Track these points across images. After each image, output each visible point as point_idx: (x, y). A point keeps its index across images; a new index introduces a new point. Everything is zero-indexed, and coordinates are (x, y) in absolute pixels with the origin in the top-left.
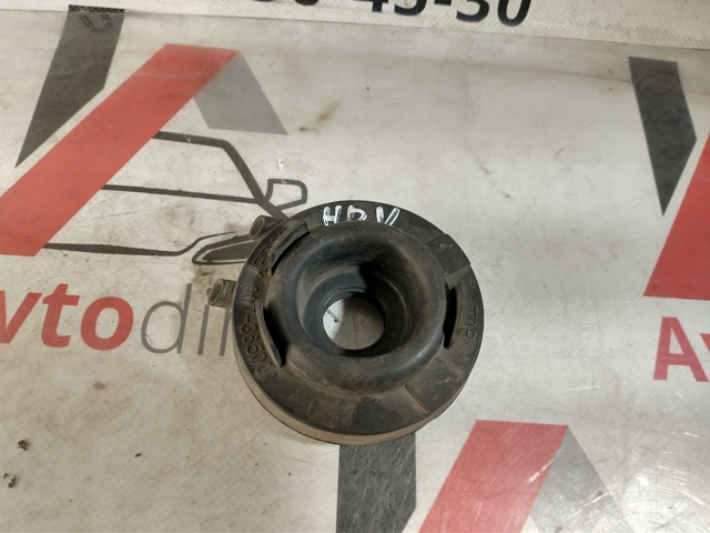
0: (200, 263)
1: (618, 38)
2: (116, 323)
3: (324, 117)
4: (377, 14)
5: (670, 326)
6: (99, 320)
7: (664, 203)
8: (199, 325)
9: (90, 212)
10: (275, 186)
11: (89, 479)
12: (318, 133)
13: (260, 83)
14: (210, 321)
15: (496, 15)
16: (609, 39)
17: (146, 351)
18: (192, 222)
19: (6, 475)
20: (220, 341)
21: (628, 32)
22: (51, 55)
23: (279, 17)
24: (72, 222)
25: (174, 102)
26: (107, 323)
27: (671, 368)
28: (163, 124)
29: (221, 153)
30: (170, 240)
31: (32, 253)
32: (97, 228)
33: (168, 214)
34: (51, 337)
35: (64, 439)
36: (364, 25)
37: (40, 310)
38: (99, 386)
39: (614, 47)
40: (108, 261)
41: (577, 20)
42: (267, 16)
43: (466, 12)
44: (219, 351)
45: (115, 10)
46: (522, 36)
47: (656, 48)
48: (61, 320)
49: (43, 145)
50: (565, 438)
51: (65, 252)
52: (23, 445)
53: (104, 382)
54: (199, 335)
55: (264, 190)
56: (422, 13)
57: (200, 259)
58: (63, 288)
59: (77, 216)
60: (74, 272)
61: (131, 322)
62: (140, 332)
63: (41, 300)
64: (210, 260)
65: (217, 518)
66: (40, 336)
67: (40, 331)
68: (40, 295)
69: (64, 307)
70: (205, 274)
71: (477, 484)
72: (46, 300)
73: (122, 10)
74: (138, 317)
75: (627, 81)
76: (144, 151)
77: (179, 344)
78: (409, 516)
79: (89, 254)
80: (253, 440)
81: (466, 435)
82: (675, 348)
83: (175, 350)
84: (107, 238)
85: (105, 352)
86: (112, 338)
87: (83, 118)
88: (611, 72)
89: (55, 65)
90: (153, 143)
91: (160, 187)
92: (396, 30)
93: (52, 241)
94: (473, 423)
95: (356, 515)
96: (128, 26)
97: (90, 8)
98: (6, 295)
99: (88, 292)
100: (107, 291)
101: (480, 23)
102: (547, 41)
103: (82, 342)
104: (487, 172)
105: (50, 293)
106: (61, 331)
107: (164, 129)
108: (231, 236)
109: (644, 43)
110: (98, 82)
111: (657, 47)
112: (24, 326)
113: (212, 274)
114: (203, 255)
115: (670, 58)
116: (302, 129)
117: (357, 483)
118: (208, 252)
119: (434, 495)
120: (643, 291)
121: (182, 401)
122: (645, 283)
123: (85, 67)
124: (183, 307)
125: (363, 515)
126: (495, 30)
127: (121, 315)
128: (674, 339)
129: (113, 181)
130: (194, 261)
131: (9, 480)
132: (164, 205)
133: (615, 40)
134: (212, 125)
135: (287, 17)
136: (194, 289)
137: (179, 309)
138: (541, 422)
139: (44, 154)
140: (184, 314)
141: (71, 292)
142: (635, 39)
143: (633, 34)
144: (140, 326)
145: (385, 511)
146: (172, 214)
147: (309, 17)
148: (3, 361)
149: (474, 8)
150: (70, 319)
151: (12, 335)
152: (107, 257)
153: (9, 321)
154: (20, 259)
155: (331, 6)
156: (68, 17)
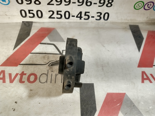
0: (50, 66)
1: (127, 21)
2: (34, 78)
4: (81, 20)
5: (143, 73)
6: (30, 78)
8: (50, 78)
9: (28, 58)
10: (64, 51)
11: (29, 109)
14: (53, 77)
15: (103, 19)
16: (125, 22)
17: (40, 83)
18: (48, 59)
19: (13, 109)
20: (55, 80)
22: (19, 30)
23: (62, 22)
24: (24, 60)
27: (145, 81)
28: (41, 41)
29: (53, 46)
30: (44, 62)
31: (17, 66)
32: (30, 61)
33: (43, 57)
35: (24, 101)
36: (78, 22)
39: (126, 23)
40: (32, 67)
42: (60, 21)
43: (97, 19)
44: (55, 82)
45: (31, 22)
46: (108, 22)
47: (134, 23)
48: (23, 78)
50: (125, 95)
51: (23, 65)
52: (16, 102)
53: (32, 89)
54: (50, 79)
55: (62, 52)
56: (89, 19)
57: (50, 65)
58: (23, 72)
60: (25, 69)
61: (37, 78)
62: (39, 80)
63: (19, 75)
64: (52, 65)
65: (56, 115)
66: (19, 81)
67: (19, 80)
69: (24, 76)
70: (51, 68)
71: (109, 105)
72: (20, 75)
73: (32, 22)
74: (38, 77)
75: (129, 29)
76: (38, 46)
77: (47, 81)
78: (96, 112)
79: (28, 66)
80: (62, 99)
81: (105, 96)
82: (145, 77)
83: (46, 82)
84: (32, 62)
86: (33, 81)
87: (26, 41)
88: (126, 28)
89: (20, 32)
90: (40, 45)
91: (41, 52)
92: (84, 23)
94: (107, 93)
95: (85, 113)
96: (34, 24)
97: (26, 22)
98: (12, 74)
99: (28, 72)
100: (32, 72)
101: (100, 21)
102: (113, 23)
103: (27, 82)
104: (104, 47)
105: (21, 73)
106: (23, 80)
107: (42, 42)
108: (56, 61)
109: (131, 22)
110: (29, 35)
112: (16, 80)
113: (52, 68)
114: (50, 64)
115: (137, 24)
117: (84, 106)
118: (51, 64)
119: (100, 108)
120: (137, 66)
121: (48, 92)
122: (137, 65)
123: (26, 32)
124: (47, 74)
125: (86, 113)
126: (103, 22)
127: (35, 76)
128: (144, 75)
130: (49, 66)
131: (13, 110)
132: (43, 56)
134: (51, 41)
135: (64, 21)
136: (49, 71)
137: (46, 75)
138: (120, 92)
139: (18, 48)
140: (47, 76)
141: (25, 73)
142: (130, 21)
144: (39, 78)
145: (90, 111)
146: (44, 57)
147: (68, 21)
148: (11, 86)
149: (99, 18)
150: (25, 78)
151: (13, 81)
152: (32, 66)
153: (12, 79)
154: (14, 67)
155: (72, 19)
156: (22, 24)
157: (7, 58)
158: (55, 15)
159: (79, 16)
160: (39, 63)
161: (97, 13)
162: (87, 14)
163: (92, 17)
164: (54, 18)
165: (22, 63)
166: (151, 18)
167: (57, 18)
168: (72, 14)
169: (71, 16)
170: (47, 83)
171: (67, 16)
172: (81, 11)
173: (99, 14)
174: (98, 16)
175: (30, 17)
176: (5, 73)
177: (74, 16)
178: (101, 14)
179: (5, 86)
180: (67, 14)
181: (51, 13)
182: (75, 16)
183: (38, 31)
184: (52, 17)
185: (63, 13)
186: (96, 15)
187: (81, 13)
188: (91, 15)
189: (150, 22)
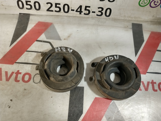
1: (130, 19)
2: (28, 78)
3: (69, 37)
4: (80, 15)
6: (25, 77)
7: (136, 54)
9: (24, 56)
11: (23, 107)
12: (68, 40)
13: (57, 29)
15: (104, 15)
17: (34, 83)
19: (8, 106)
21: (132, 18)
22: (16, 24)
23: (61, 15)
24: (20, 58)
25: (40, 34)
26: (27, 78)
31: (13, 64)
32: (25, 59)
34: (16, 80)
35: (19, 99)
36: (78, 17)
37: (14, 75)
38: (25, 90)
39: (129, 21)
41: (121, 16)
42: (58, 15)
43: (98, 14)
45: (28, 14)
46: (110, 19)
48: (18, 77)
49: (15, 43)
51: (19, 64)
52: (11, 100)
53: (26, 89)
56: (89, 15)
58: (18, 71)
59: (21, 57)
60: (21, 68)
61: (31, 77)
62: (33, 79)
66: (14, 80)
68: (14, 72)
69: (19, 74)
71: (95, 109)
72: (15, 73)
74: (32, 77)
75: (131, 28)
76: (34, 44)
78: (82, 115)
79: (23, 64)
80: (53, 100)
81: (93, 100)
84: (27, 61)
85: (26, 83)
86: (28, 80)
87: (22, 37)
88: (127, 26)
89: (17, 26)
90: (36, 42)
91: (37, 51)
92: (84, 18)
93: (16, 62)
94: (95, 98)
95: (72, 114)
96: (31, 17)
97: (23, 14)
98: (8, 72)
99: (23, 71)
100: (27, 72)
101: (101, 16)
102: (115, 20)
103: (22, 81)
105: (16, 72)
106: (18, 79)
107: (38, 39)
109: (135, 20)
111: (138, 21)
112: (11, 78)
115: (141, 23)
116: (65, 39)
117: (72, 108)
119: (86, 111)
121: (40, 93)
123: (22, 26)
125: (73, 114)
126: (104, 18)
127: (29, 76)
129: (28, 50)
131: (9, 107)
132: (38, 54)
133: (129, 19)
134: (47, 38)
139: (15, 44)
141: (20, 72)
143: (133, 18)
144: (33, 78)
145: (77, 114)
147: (67, 15)
148: (7, 85)
149: (100, 13)
150: (20, 77)
151: (9, 80)
152: (27, 65)
153: (8, 77)
154: (10, 65)
155: (71, 13)
156: (19, 16)
157: (4, 55)
158: (53, 8)
159: (79, 10)
160: (34, 62)
161: (99, 8)
162: (87, 8)
163: (93, 12)
164: (52, 11)
165: (17, 61)
166: (158, 17)
167: (56, 11)
168: (71, 8)
169: (70, 10)
170: (40, 83)
171: (66, 10)
172: (81, 5)
173: (100, 10)
174: (99, 11)
175: (27, 9)
176: (2, 70)
177: (73, 10)
178: (102, 9)
179: (1, 84)
180: (66, 7)
181: (49, 5)
182: (75, 10)
183: (35, 26)
184: (50, 9)
185: (61, 6)
186: (97, 10)
187: (81, 7)
188: (91, 10)
189: (156, 21)
